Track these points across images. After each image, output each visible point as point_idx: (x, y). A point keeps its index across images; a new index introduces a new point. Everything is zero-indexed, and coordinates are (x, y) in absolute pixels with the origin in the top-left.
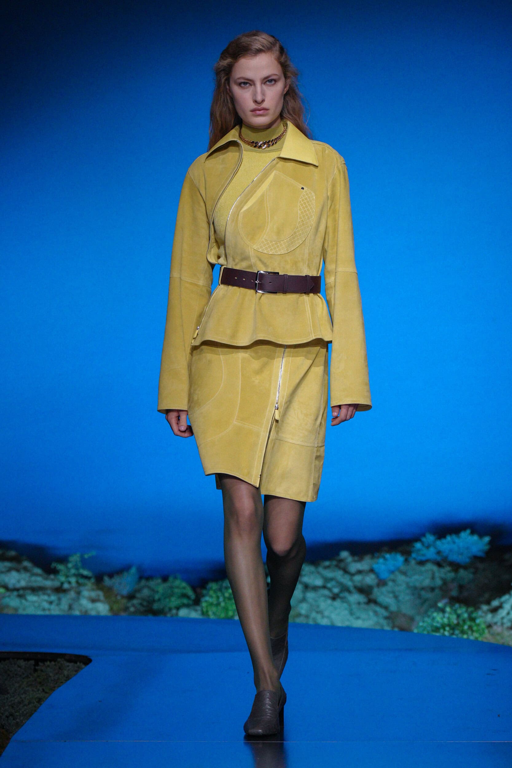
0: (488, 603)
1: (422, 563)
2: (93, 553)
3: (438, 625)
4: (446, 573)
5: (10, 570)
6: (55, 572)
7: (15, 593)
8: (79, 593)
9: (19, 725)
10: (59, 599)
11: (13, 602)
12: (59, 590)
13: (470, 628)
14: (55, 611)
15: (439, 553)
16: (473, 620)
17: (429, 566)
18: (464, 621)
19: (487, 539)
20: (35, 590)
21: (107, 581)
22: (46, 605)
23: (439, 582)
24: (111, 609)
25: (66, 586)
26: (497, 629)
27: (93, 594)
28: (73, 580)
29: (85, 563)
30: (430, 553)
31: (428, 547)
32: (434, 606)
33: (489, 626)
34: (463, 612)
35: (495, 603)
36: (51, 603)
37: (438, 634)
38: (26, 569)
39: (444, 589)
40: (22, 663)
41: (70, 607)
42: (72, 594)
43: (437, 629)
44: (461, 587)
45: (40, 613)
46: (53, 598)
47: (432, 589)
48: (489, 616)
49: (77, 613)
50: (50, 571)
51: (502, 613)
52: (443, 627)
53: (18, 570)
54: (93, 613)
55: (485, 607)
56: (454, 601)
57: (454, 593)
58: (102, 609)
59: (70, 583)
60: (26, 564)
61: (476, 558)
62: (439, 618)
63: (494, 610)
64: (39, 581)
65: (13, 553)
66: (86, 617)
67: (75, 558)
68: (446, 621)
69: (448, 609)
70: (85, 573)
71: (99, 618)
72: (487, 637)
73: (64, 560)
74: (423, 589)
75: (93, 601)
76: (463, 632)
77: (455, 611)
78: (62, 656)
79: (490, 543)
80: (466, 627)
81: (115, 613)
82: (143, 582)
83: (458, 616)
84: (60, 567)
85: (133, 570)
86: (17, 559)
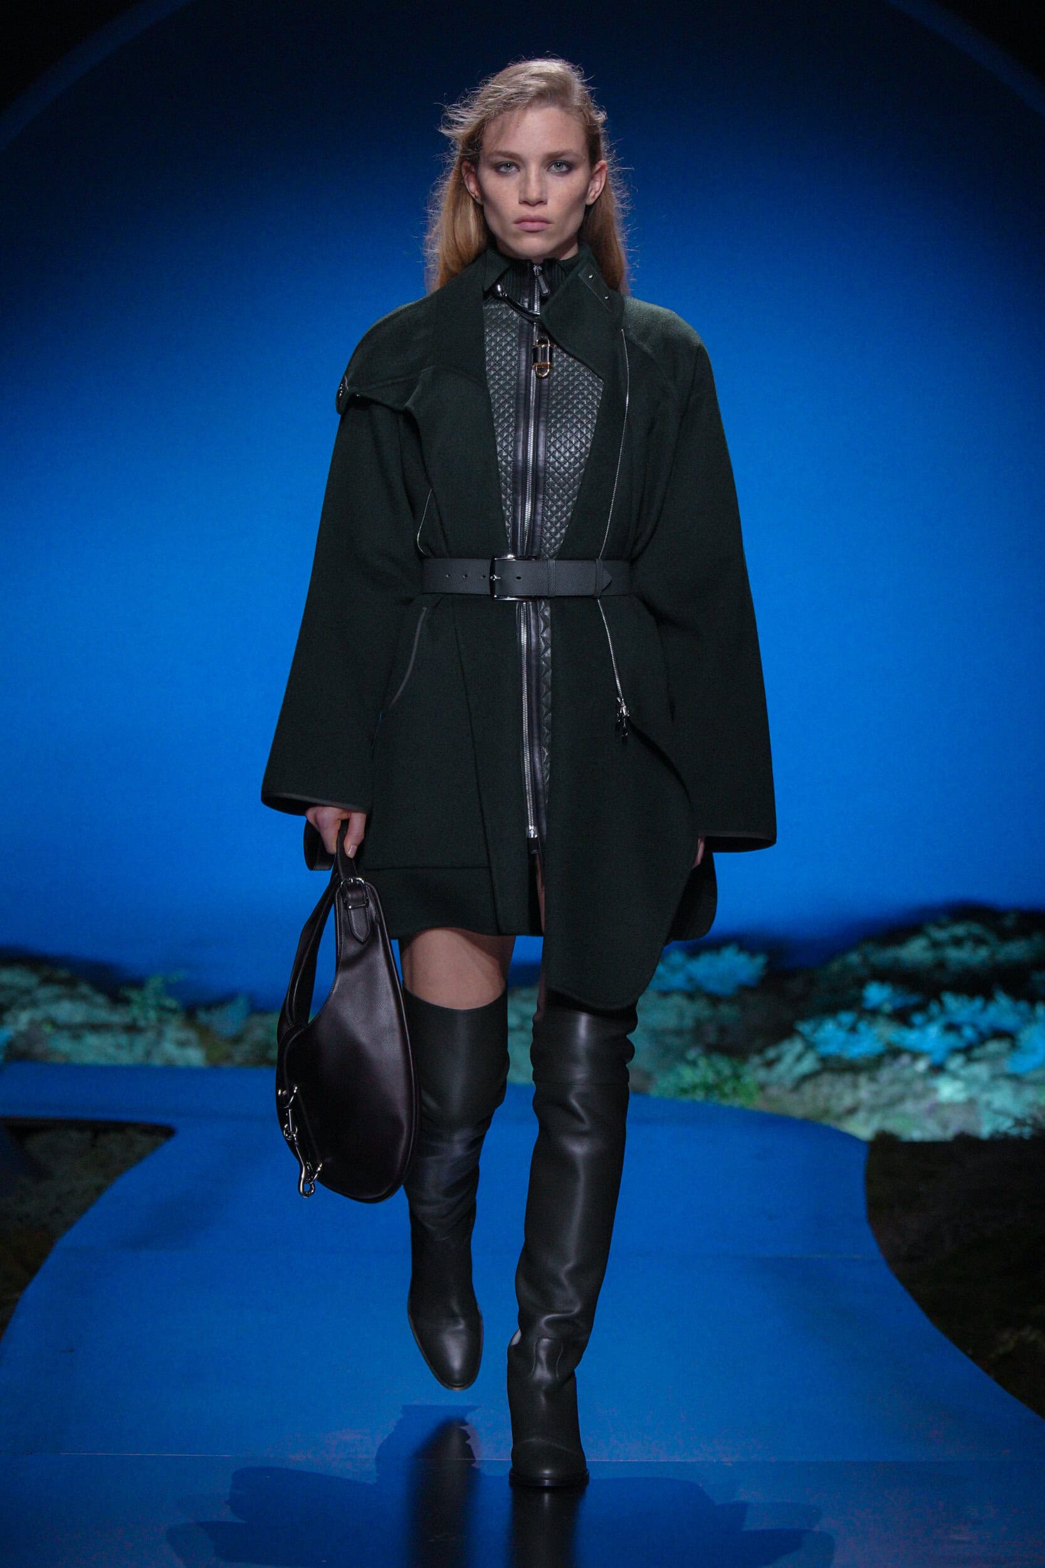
0: (761, 1051)
1: (665, 994)
2: (180, 975)
3: (685, 1086)
4: (700, 1009)
5: (58, 998)
6: (126, 1002)
7: (66, 1033)
8: (160, 1034)
9: (68, 1225)
10: (131, 1045)
11: (63, 1045)
12: (132, 1029)
13: (735, 1090)
14: (126, 1058)
15: (690, 979)
16: (737, 1076)
17: (677, 1000)
18: (725, 1080)
19: (760, 960)
20: (97, 1028)
21: (203, 1017)
22: (111, 1050)
23: (689, 1022)
24: (208, 1057)
25: (142, 1023)
26: (773, 1091)
27: (183, 1035)
28: (152, 1015)
29: (171, 989)
30: (677, 980)
31: (674, 969)
32: (681, 1057)
33: (762, 1087)
34: (725, 1066)
35: (771, 1053)
36: (119, 1047)
37: (685, 1099)
38: (83, 998)
39: (697, 1033)
40: (74, 1135)
41: (148, 1054)
42: (150, 1035)
43: (684, 1091)
44: (722, 1030)
45: (102, 1061)
46: (123, 1039)
47: (679, 1032)
48: (762, 1074)
49: (157, 1061)
50: (117, 999)
51: (781, 1068)
52: (694, 1087)
53: (72, 998)
54: (181, 1063)
55: (756, 1060)
56: (711, 1049)
57: (712, 1037)
58: (195, 1056)
59: (147, 1019)
60: (85, 989)
61: (745, 989)
62: (688, 1075)
63: (770, 1064)
64: (103, 1014)
65: (63, 974)
66: (171, 1070)
67: (155, 982)
68: (697, 1080)
69: (702, 1062)
70: (171, 1003)
71: (190, 1072)
72: (758, 1103)
73: (138, 984)
74: (665, 1032)
75: (182, 1044)
76: (724, 1095)
77: (711, 1065)
78: (134, 1125)
79: (769, 965)
80: (728, 1088)
81: (214, 1065)
82: (256, 1019)
83: (718, 1073)
84: (134, 995)
85: (241, 1003)
86: (70, 983)
